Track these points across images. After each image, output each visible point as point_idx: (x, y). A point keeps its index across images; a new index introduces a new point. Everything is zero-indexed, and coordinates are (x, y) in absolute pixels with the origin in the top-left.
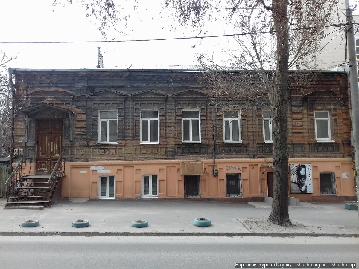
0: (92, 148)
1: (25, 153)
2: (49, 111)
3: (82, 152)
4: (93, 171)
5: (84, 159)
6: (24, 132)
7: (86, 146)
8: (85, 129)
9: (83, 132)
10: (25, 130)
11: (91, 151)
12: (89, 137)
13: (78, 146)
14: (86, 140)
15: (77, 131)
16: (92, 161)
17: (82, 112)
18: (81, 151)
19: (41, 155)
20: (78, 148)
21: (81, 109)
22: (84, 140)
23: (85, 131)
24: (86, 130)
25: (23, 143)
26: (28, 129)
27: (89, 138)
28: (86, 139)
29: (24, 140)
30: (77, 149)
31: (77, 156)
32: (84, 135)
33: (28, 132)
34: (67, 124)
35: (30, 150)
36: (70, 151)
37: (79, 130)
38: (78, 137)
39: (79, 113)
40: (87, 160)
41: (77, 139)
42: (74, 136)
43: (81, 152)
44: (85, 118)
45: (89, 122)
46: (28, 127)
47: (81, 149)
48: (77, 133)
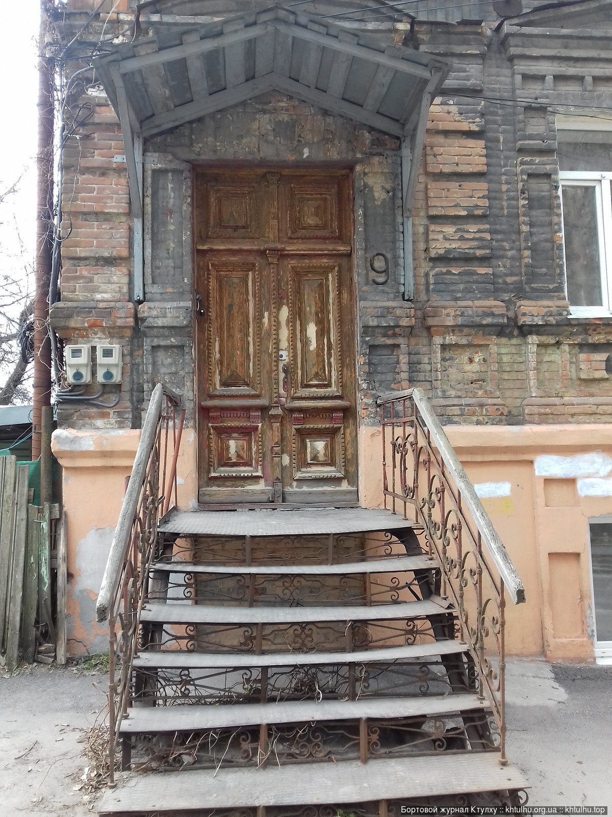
0: (533, 339)
1: (135, 367)
2: (267, 116)
3: (475, 367)
4: (548, 481)
5: (490, 408)
6: (124, 241)
7: (501, 331)
8: (482, 227)
9: (475, 243)
10: (131, 230)
11: (532, 359)
12: (511, 275)
13: (454, 329)
14: (496, 290)
15: (440, 237)
16: (544, 419)
17: (465, 126)
18: (471, 360)
19: (224, 384)
20: (451, 339)
21: (454, 109)
22: (486, 294)
23: (488, 236)
24: (490, 232)
25: (118, 305)
26: (148, 217)
27: (509, 280)
28: (493, 287)
29: (125, 289)
30: (444, 347)
31: (453, 393)
32: (484, 260)
33: (148, 237)
34: (379, 195)
35: (167, 348)
36: (404, 359)
37: (450, 230)
38: (449, 273)
39: (446, 133)
40: (513, 418)
41: (443, 286)
42: (425, 267)
43: (468, 367)
44: (484, 160)
45: (504, 188)
46: (149, 209)
47: (469, 345)
48: (439, 247)
